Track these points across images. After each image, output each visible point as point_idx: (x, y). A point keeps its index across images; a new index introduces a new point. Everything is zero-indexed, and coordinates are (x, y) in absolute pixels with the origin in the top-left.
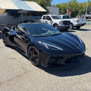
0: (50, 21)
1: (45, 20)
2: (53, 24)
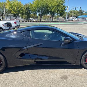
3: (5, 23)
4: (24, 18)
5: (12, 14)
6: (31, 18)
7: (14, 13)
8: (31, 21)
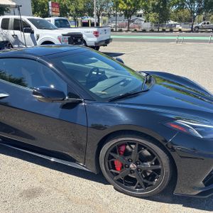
0: (29, 34)
1: (11, 32)
2: (39, 42)
3: (64, 35)
4: (153, 22)
5: (121, 10)
6: (171, 22)
7: (125, 8)
8: (171, 31)
